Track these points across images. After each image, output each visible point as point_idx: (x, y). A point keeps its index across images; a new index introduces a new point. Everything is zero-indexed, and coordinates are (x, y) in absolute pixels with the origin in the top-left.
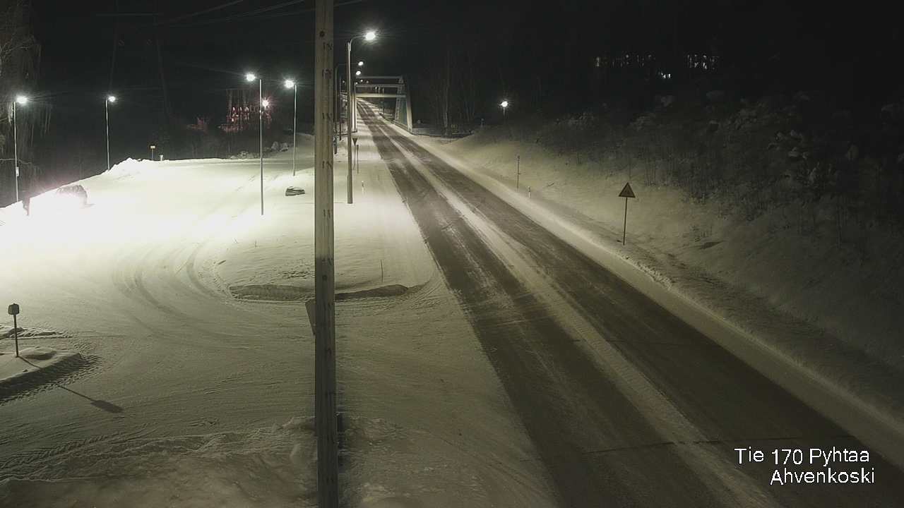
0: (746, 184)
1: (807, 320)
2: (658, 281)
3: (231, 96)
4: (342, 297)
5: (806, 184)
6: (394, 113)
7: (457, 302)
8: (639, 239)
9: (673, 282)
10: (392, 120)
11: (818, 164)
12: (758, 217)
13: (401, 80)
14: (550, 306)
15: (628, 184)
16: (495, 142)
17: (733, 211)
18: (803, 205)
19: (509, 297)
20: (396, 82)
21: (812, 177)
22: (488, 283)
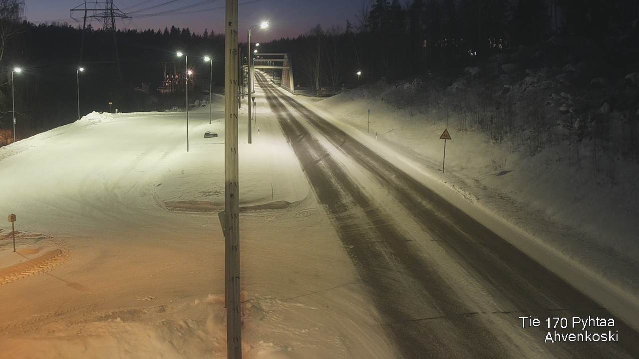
0: (530, 129)
1: (573, 226)
2: (467, 198)
3: (166, 67)
4: (244, 209)
5: (573, 130)
6: (281, 79)
7: (325, 213)
8: (455, 168)
9: (478, 199)
10: (279, 85)
11: (581, 116)
12: (538, 153)
13: (286, 56)
14: (391, 216)
15: (446, 130)
16: (353, 100)
17: (520, 149)
18: (570, 145)
19: (362, 209)
20: (282, 57)
21: (576, 125)
22: (347, 199)
